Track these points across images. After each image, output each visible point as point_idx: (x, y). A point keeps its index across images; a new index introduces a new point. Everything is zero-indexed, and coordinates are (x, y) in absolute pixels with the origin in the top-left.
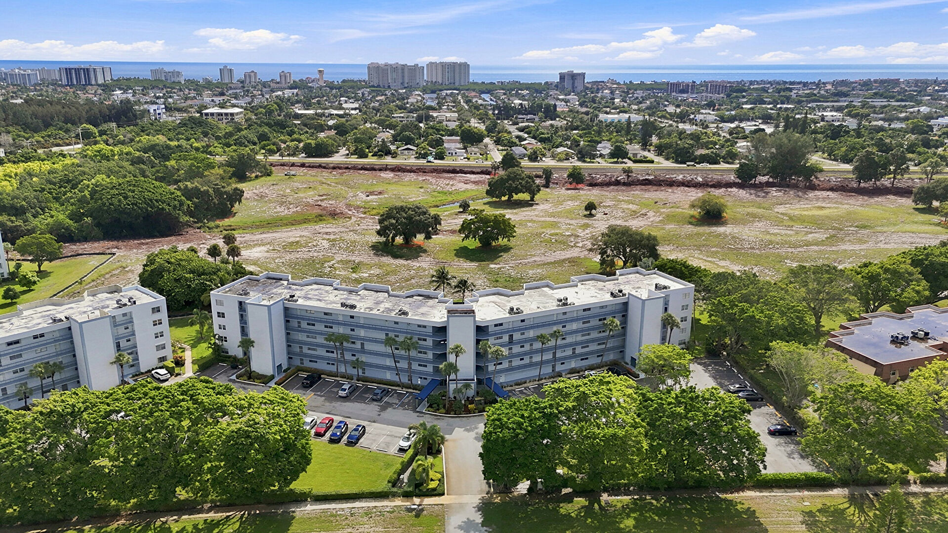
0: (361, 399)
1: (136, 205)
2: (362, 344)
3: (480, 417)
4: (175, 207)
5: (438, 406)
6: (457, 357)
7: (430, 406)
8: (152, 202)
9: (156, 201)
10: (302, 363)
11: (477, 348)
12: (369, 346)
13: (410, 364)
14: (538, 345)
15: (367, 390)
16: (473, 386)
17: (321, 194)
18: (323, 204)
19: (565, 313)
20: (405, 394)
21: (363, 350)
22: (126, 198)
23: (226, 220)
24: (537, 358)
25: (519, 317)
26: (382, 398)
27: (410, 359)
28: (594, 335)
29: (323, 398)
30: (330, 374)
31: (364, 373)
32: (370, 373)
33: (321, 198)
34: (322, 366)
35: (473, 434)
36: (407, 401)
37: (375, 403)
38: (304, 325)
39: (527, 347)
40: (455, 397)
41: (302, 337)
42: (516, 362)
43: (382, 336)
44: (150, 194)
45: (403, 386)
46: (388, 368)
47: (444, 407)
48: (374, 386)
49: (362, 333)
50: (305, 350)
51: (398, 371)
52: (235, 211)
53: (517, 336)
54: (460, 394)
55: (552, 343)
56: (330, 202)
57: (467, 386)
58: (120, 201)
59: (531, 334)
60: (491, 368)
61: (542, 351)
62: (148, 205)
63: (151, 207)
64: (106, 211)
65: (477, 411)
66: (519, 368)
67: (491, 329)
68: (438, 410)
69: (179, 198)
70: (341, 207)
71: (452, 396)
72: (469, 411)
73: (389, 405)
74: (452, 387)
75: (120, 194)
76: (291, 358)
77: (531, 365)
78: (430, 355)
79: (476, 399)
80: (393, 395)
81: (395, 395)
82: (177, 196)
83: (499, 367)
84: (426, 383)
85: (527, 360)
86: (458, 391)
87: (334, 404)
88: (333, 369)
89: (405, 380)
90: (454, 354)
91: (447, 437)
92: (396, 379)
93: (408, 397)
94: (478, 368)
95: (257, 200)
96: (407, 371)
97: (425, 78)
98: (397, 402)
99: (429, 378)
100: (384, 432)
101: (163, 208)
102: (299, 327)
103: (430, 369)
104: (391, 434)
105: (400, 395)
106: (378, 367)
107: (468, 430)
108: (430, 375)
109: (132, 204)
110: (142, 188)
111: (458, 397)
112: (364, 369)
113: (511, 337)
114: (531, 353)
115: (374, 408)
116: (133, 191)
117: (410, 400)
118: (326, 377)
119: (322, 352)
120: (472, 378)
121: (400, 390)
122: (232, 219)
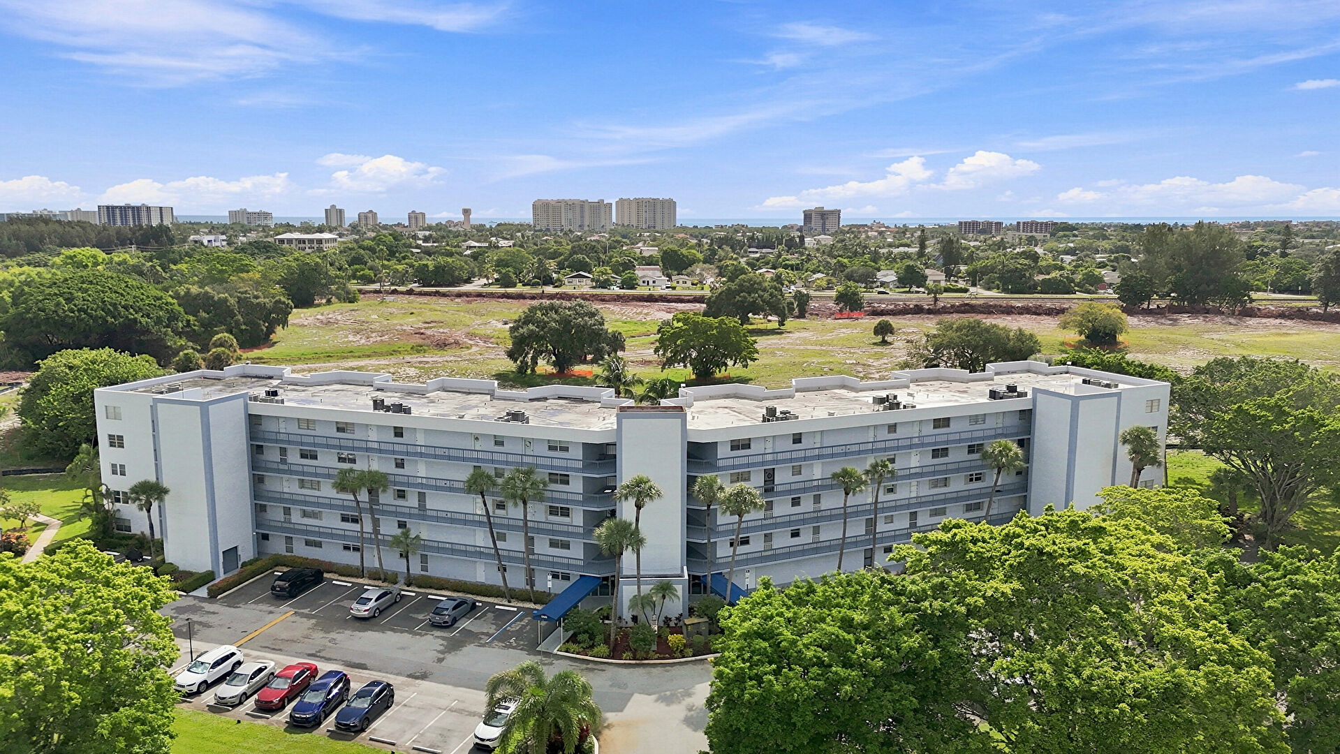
0: (406, 625)
1: (85, 312)
2: (422, 497)
3: (699, 667)
4: (159, 321)
5: (592, 637)
6: (639, 507)
7: (573, 639)
8: (116, 308)
9: (125, 307)
10: (290, 550)
11: (690, 496)
12: (435, 502)
13: (530, 541)
14: (833, 501)
15: (427, 604)
16: (680, 589)
17: (429, 321)
18: (429, 332)
19: (892, 428)
20: (516, 613)
21: (422, 513)
22: (68, 300)
23: (256, 351)
24: (831, 533)
25: (789, 428)
26: (455, 621)
27: (528, 531)
28: (958, 484)
29: (313, 621)
30: (346, 571)
31: (425, 569)
32: (440, 568)
33: (427, 325)
34: (331, 553)
35: (678, 711)
36: (516, 627)
37: (438, 633)
38: (294, 457)
39: (807, 505)
40: (635, 619)
41: (289, 486)
42: (782, 540)
43: (462, 474)
44: (114, 295)
45: (512, 595)
46: (479, 554)
47: (606, 642)
48: (441, 596)
49: (420, 470)
50: (296, 517)
51: (501, 562)
52: (275, 340)
53: (783, 477)
54: (648, 610)
55: (865, 497)
56: (441, 330)
57: (665, 589)
58: (58, 304)
59: (817, 472)
60: (723, 551)
61: (845, 515)
62: (108, 312)
63: (113, 317)
64: (31, 320)
65: (689, 651)
66: (789, 554)
67: (723, 452)
68: (592, 647)
69: (170, 307)
70: (459, 334)
71: (627, 615)
72: (666, 651)
73: (470, 637)
74: (627, 591)
75: (61, 295)
76: (265, 537)
77: (816, 549)
78: (577, 518)
79: (688, 622)
80: (484, 615)
81: (490, 615)
82: (167, 304)
83: (742, 549)
84: (562, 586)
85: (806, 538)
86: (642, 602)
87: (333, 635)
88: (352, 559)
89: (517, 580)
90: (632, 501)
91: (611, 717)
92: (496, 579)
93: (520, 619)
94: (693, 552)
95: (318, 327)
96: (522, 560)
97: (614, 220)
98: (491, 631)
99: (575, 575)
100: (444, 702)
101: (136, 319)
102: (283, 461)
103: (577, 552)
104: (461, 706)
105: (502, 616)
106: (454, 550)
107: (668, 700)
108: (576, 567)
109: (79, 311)
110: (103, 286)
111: (642, 618)
112: (424, 559)
113: (770, 475)
114: (817, 520)
115: (432, 643)
116: (86, 291)
117: (524, 627)
118: (336, 576)
119: (331, 521)
120: (679, 572)
121: (502, 605)
122: (266, 350)
